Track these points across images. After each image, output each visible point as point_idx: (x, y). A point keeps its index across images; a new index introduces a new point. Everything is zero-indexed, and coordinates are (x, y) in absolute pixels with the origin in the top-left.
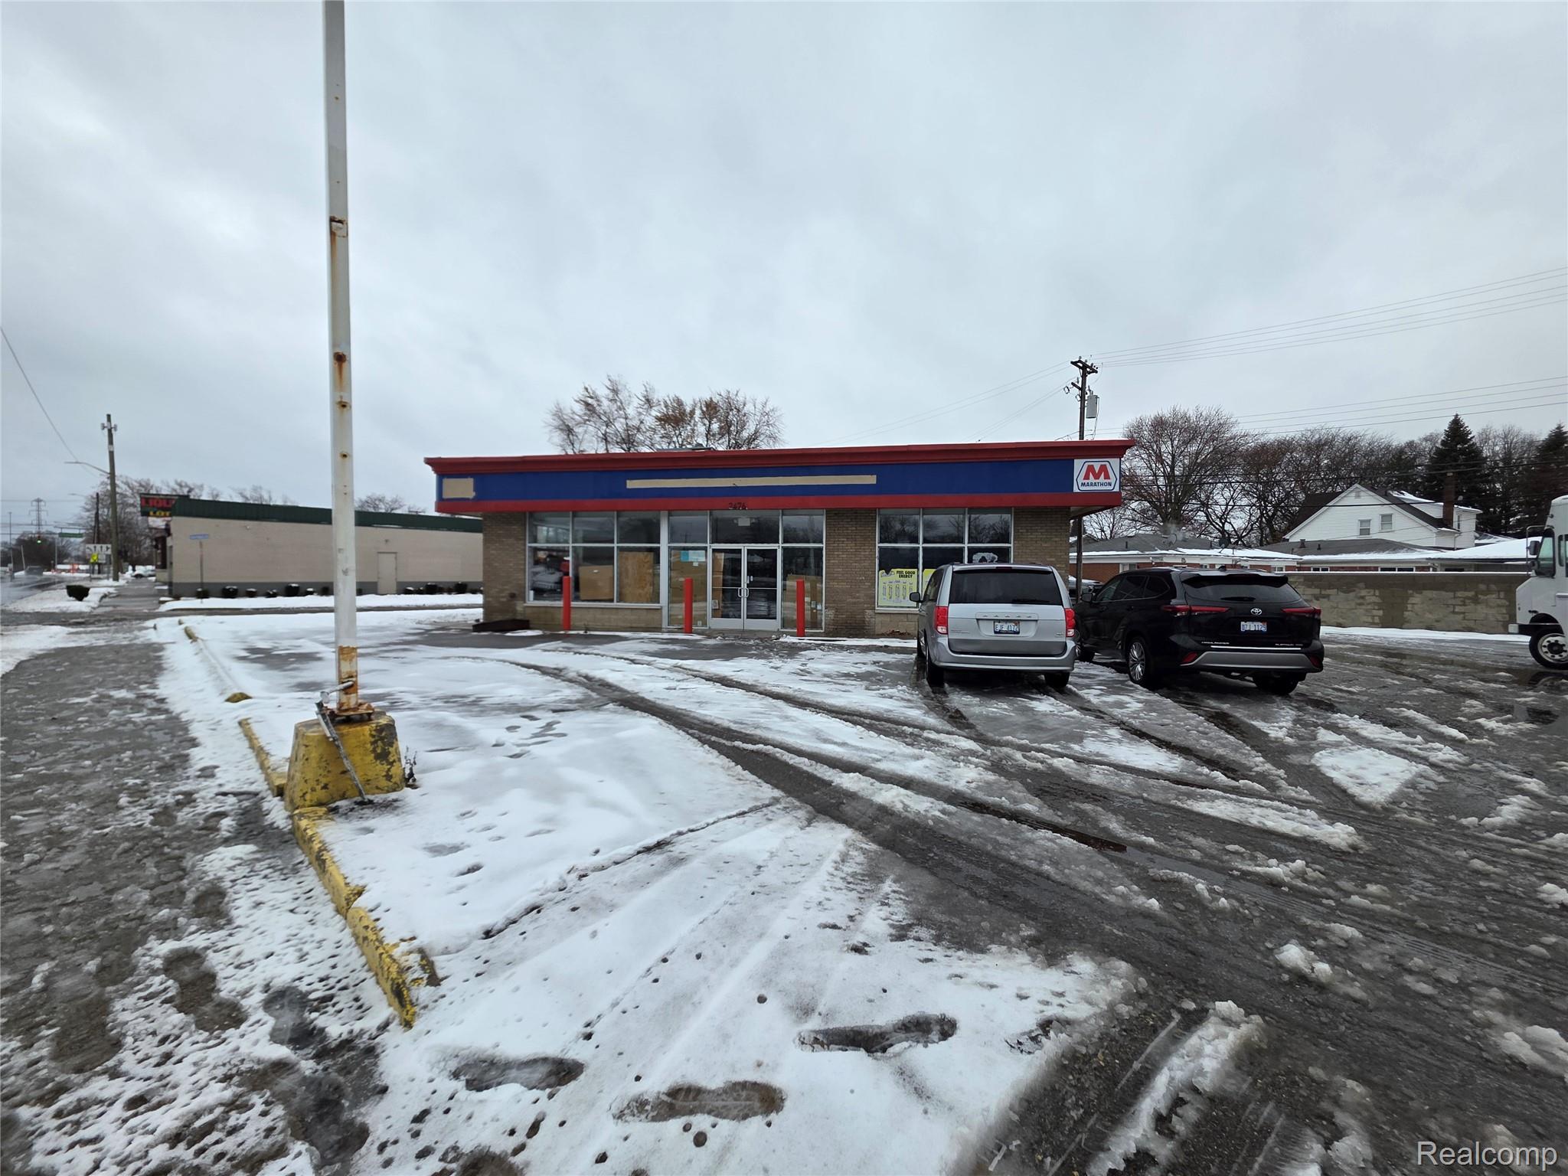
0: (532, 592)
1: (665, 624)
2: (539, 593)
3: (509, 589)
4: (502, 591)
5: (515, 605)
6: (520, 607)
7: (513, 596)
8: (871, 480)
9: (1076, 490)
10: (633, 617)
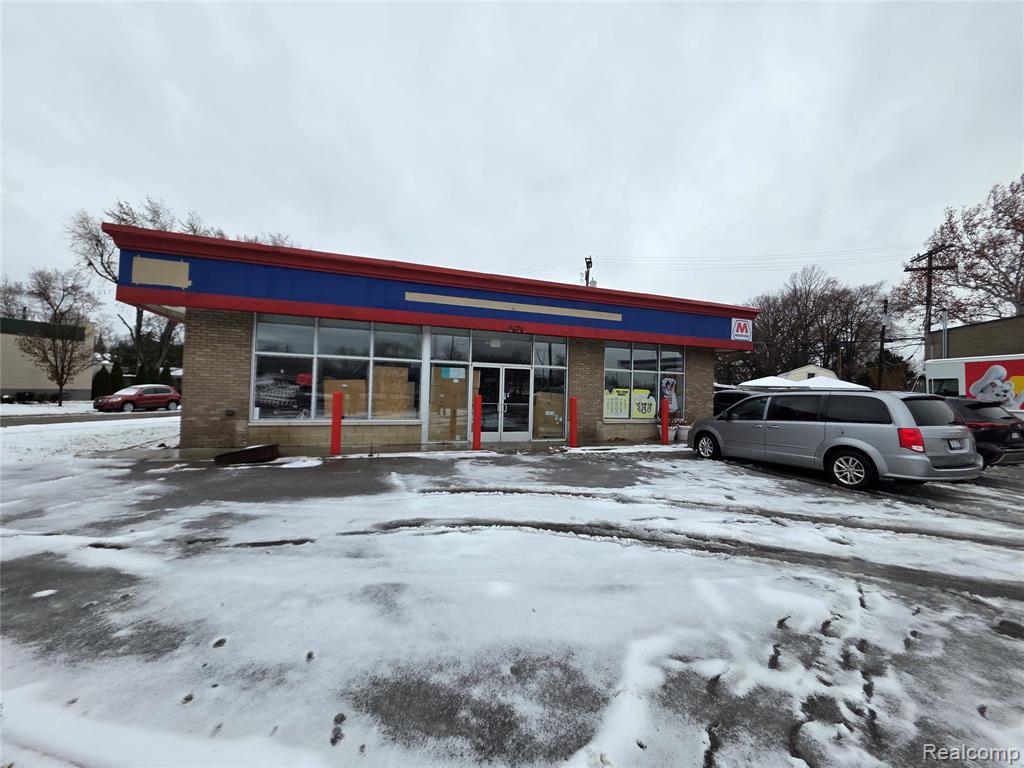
0: (257, 409)
1: (424, 440)
2: (266, 409)
3: (225, 405)
4: (213, 408)
5: (234, 425)
6: (240, 427)
7: (230, 414)
8: (618, 317)
9: (732, 338)
10: (390, 435)
